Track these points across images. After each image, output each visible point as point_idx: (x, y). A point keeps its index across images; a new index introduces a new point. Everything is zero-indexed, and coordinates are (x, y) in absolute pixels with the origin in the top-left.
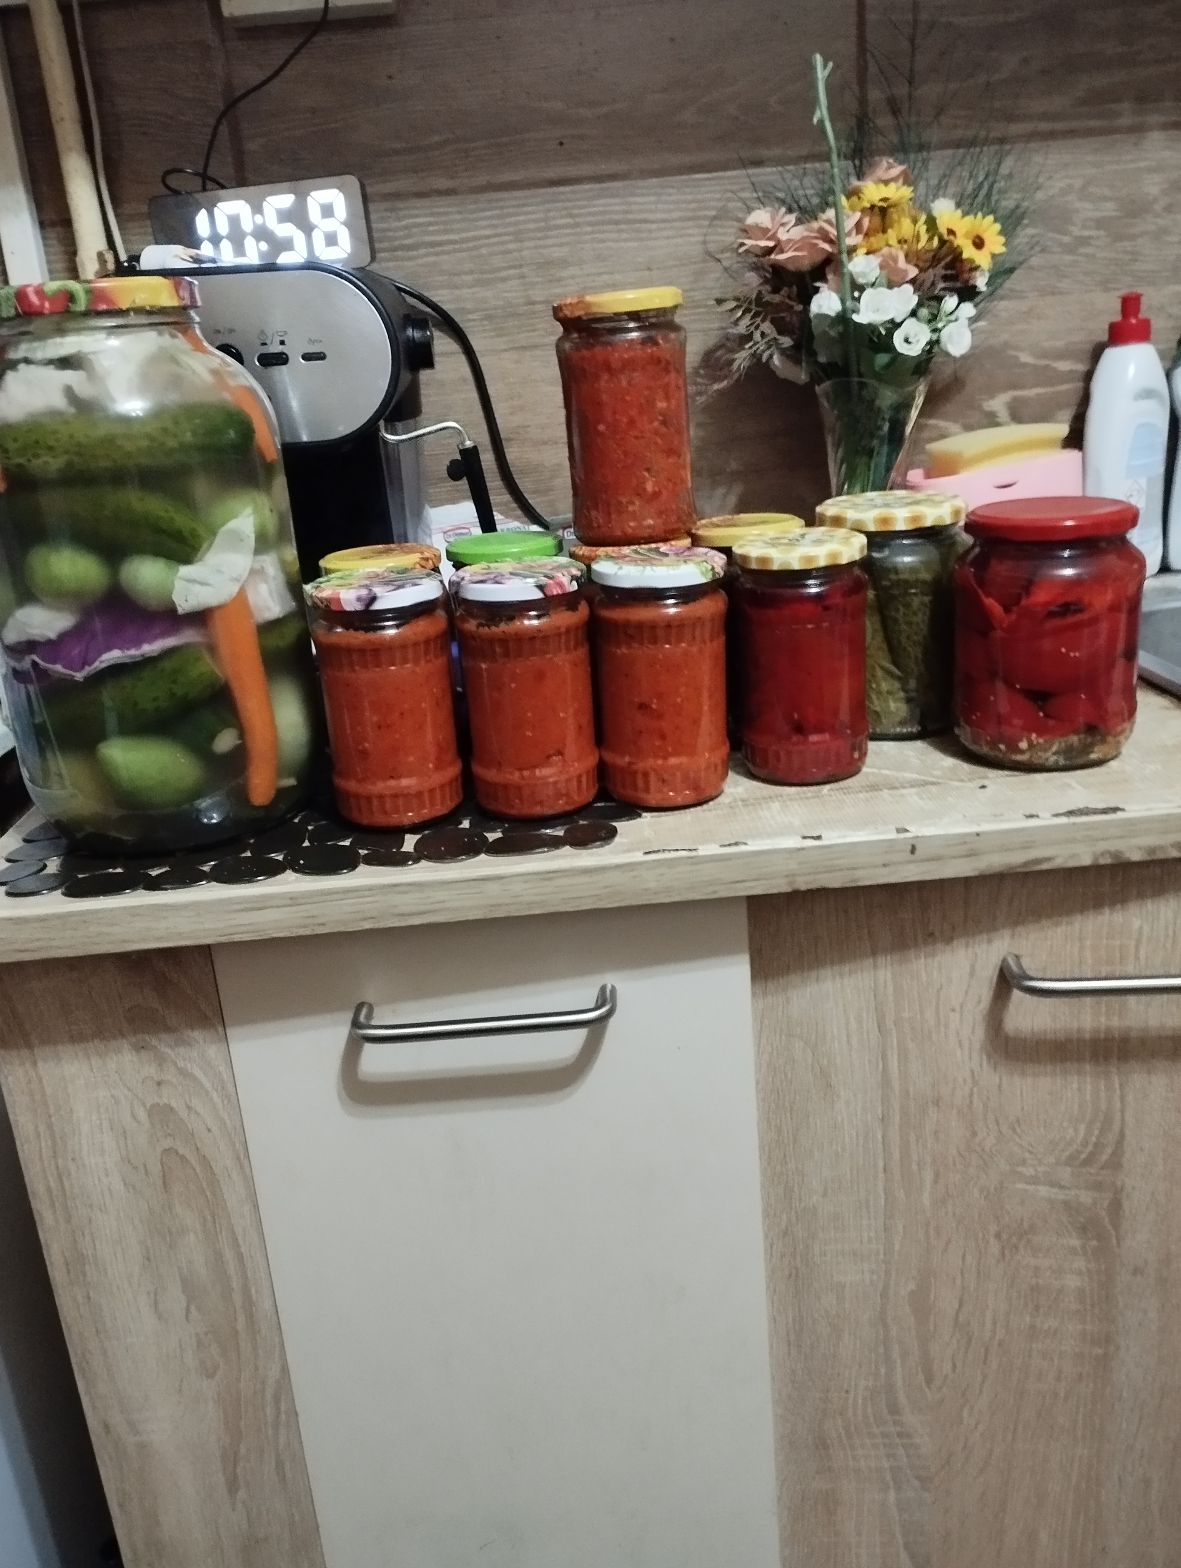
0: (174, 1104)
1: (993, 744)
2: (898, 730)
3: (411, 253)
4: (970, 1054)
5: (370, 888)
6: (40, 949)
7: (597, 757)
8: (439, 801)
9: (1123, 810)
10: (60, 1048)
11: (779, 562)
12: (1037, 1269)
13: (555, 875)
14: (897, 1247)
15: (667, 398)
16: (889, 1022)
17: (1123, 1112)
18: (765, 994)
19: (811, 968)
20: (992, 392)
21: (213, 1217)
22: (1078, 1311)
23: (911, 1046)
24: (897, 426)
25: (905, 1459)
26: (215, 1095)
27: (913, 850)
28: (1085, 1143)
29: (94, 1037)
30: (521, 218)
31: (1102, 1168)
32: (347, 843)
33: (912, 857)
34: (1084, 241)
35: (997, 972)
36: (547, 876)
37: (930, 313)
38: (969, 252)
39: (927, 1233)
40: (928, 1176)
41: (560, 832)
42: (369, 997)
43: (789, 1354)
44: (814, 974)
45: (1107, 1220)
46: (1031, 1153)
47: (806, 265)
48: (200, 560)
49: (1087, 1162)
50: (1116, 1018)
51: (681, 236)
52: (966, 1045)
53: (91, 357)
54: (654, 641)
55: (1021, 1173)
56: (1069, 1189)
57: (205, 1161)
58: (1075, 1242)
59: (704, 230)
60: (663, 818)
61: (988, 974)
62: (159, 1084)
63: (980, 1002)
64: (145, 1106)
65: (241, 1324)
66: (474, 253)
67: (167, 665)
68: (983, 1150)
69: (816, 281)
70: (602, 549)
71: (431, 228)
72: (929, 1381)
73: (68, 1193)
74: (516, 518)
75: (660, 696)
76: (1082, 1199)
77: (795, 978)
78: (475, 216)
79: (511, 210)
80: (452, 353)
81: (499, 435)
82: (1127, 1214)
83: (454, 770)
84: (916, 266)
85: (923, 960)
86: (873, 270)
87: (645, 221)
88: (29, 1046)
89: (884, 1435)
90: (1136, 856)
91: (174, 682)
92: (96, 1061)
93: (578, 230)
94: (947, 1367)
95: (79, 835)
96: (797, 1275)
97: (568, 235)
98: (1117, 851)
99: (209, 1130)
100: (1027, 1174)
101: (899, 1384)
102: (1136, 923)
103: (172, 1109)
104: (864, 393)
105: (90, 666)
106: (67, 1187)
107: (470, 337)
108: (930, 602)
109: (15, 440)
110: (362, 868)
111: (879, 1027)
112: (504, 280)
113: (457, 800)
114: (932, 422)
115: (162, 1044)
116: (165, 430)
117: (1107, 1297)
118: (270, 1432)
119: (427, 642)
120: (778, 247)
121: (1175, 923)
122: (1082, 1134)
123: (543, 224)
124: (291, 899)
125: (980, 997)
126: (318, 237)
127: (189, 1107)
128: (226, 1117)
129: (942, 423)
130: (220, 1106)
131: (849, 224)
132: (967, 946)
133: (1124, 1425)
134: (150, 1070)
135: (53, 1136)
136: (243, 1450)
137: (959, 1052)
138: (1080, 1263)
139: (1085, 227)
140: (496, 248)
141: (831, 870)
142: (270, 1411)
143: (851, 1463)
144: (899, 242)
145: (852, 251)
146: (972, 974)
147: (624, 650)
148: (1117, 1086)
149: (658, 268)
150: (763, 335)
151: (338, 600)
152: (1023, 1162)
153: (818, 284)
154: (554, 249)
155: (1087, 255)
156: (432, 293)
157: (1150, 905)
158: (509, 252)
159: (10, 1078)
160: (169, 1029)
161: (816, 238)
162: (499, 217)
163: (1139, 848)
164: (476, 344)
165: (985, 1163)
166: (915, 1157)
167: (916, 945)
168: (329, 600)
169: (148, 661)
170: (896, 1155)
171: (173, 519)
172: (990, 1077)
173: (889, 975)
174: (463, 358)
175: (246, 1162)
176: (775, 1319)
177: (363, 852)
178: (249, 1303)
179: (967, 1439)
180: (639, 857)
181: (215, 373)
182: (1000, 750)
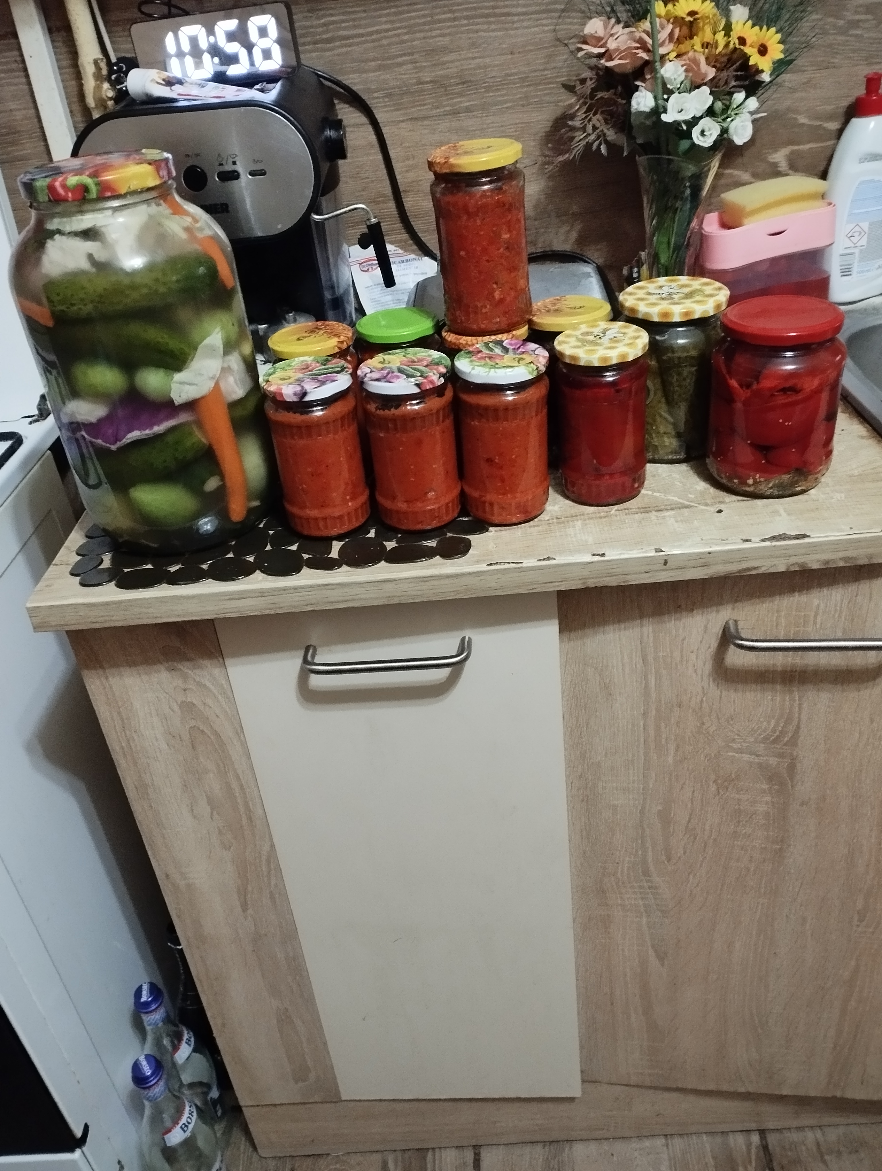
0: (195, 701)
1: (730, 479)
2: (670, 457)
3: (328, 45)
4: (702, 678)
5: (310, 587)
6: (105, 621)
7: (460, 488)
8: (354, 520)
9: (809, 536)
10: (122, 669)
11: (585, 360)
12: (739, 800)
13: (429, 579)
14: (651, 786)
15: (510, 231)
16: (650, 658)
17: (800, 713)
18: (569, 640)
19: (599, 626)
20: (775, 147)
21: (224, 764)
22: (764, 824)
23: (664, 673)
24: (696, 189)
25: (653, 900)
26: (220, 697)
27: (666, 563)
28: (774, 731)
29: (142, 663)
30: (413, 14)
31: (785, 745)
32: (294, 548)
33: (665, 567)
34: (854, 24)
35: (722, 630)
36: (425, 579)
37: (723, 104)
38: (755, 59)
39: (670, 779)
40: (672, 748)
41: (432, 543)
42: (313, 642)
43: (582, 843)
44: (601, 629)
45: (785, 775)
46: (739, 735)
47: (629, 69)
48: (186, 368)
49: (774, 742)
50: (799, 658)
51: (537, 26)
52: (700, 673)
53: (103, 229)
54: (497, 419)
55: (731, 747)
56: (763, 757)
57: (216, 734)
58: (765, 786)
59: (555, 21)
60: (503, 532)
61: (716, 630)
62: (185, 690)
63: (709, 647)
64: (176, 702)
65: (244, 821)
66: (377, 44)
67: (170, 438)
68: (708, 733)
69: (636, 80)
70: (464, 338)
71: (344, 25)
72: (669, 860)
73: (134, 750)
74: (413, 252)
75: (500, 454)
76: (771, 762)
77: (589, 631)
78: (378, 13)
79: (405, 8)
80: (364, 125)
81: (399, 188)
82: (799, 772)
83: (364, 498)
84: (714, 66)
85: (673, 622)
86: (679, 76)
87: (508, 14)
88: (102, 667)
89: (640, 887)
90: (815, 566)
91: (177, 450)
92: (144, 677)
93: (456, 23)
94: (681, 852)
95: (121, 540)
96: (587, 800)
97: (449, 27)
98: (803, 563)
99: (218, 716)
100: (736, 747)
101: (650, 860)
102: (816, 602)
103: (194, 705)
104: (671, 167)
105: (120, 441)
106: (133, 747)
107: (375, 111)
108: (696, 370)
109: (58, 294)
110: (305, 571)
111: (643, 661)
112: (400, 65)
113: (366, 517)
114: (728, 171)
115: (185, 667)
116: (157, 280)
117: (784, 818)
118: (266, 879)
119: (342, 418)
120: (607, 55)
121: (842, 603)
122: (772, 726)
123: (429, 19)
124: (260, 593)
125: (710, 644)
126: (257, 53)
127: (204, 704)
128: (227, 709)
129: (736, 172)
130: (224, 703)
131: (663, 35)
132: (702, 615)
133: (791, 888)
134: (179, 682)
135: (122, 719)
136: (250, 888)
137: (695, 676)
138: (768, 799)
139: (856, 13)
140: (394, 40)
141: (610, 575)
142: (265, 869)
143: (620, 902)
144: (702, 46)
145: (663, 58)
146: (705, 630)
147: (476, 423)
148: (797, 698)
149: (519, 52)
150: (595, 128)
151: (281, 394)
152: (734, 740)
153: (638, 83)
154: (437, 39)
155: (856, 36)
156: (346, 77)
157: (825, 591)
158: (403, 42)
159: (92, 686)
160: (188, 660)
161: (638, 48)
162: (395, 14)
163: (818, 561)
164: (380, 116)
165: (709, 740)
166: (664, 736)
167: (669, 613)
168: (275, 393)
169: (157, 437)
170: (652, 733)
171: (167, 344)
172: (714, 692)
173: (651, 631)
174: (370, 128)
175: (242, 736)
176: (573, 823)
177: (306, 556)
178: (249, 811)
179: (691, 891)
180: (483, 567)
181: (187, 229)
182: (734, 483)
